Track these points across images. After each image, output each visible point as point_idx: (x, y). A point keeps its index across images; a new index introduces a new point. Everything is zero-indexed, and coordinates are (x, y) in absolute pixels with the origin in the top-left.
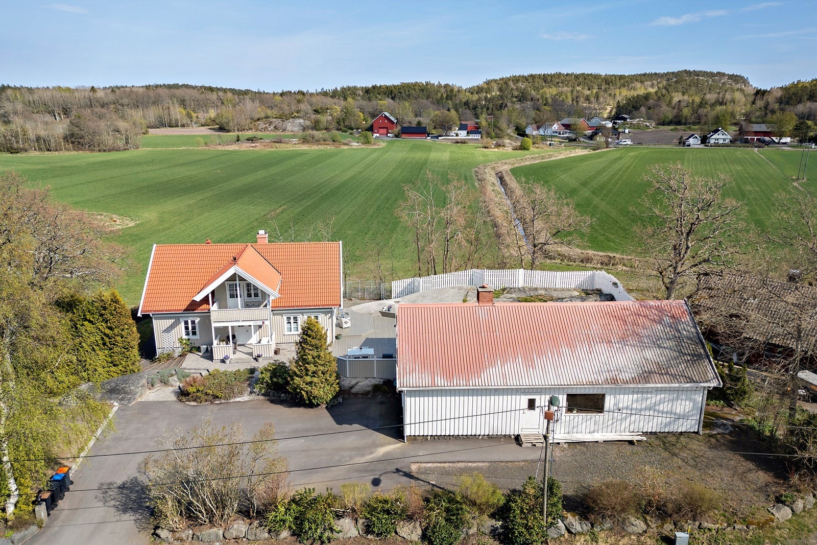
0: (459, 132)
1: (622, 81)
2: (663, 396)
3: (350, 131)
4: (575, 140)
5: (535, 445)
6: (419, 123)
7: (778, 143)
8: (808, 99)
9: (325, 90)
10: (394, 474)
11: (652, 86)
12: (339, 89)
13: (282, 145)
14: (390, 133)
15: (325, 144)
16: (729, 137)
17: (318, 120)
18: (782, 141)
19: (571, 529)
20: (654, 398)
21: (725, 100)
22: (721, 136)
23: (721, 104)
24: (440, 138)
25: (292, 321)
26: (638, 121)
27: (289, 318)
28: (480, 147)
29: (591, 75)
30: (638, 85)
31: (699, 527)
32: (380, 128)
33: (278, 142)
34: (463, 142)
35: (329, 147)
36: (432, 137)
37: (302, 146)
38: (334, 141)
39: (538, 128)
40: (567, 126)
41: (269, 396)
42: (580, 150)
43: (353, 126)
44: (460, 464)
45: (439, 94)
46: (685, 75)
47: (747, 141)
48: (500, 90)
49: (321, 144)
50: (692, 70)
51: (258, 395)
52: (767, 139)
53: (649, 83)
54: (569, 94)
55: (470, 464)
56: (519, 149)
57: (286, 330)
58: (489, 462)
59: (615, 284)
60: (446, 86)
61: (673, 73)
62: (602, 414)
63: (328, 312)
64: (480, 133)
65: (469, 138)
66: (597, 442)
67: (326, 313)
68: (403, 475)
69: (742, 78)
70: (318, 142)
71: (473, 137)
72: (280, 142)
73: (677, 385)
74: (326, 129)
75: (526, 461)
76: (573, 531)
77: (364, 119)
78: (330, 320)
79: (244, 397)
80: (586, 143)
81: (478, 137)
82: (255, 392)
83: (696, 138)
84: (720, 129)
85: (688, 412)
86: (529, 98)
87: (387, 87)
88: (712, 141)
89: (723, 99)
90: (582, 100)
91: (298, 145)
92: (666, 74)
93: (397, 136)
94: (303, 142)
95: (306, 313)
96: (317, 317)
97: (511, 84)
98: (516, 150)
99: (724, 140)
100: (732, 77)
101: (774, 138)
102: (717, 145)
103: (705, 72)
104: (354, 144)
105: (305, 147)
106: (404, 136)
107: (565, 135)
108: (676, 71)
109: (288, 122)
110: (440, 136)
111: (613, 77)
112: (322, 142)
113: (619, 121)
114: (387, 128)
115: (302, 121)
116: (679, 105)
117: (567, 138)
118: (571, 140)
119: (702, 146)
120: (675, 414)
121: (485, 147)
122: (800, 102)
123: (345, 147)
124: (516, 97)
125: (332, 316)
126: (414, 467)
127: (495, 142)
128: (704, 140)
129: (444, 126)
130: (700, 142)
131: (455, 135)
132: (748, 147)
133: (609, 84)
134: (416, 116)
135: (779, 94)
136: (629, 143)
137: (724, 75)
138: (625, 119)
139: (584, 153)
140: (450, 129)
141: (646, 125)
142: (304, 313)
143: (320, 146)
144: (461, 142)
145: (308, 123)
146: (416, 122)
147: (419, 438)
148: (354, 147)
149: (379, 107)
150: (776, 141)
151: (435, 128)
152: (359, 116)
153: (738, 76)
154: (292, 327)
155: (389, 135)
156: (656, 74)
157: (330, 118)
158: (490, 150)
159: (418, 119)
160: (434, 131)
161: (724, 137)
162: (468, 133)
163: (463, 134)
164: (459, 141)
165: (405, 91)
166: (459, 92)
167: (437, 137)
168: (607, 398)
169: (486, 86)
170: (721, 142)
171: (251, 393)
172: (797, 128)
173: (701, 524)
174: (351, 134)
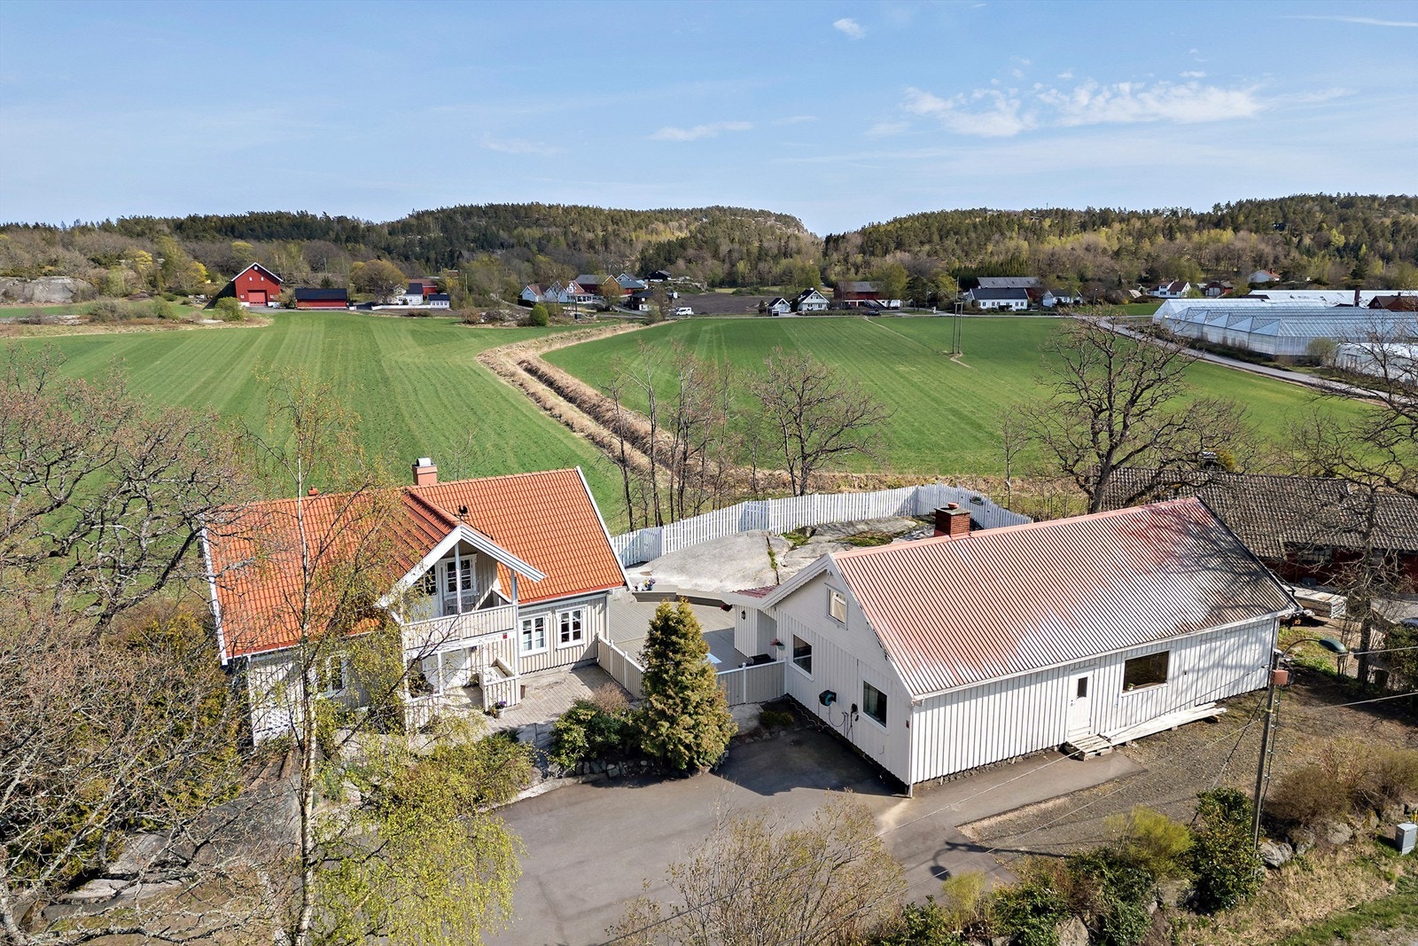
0: (408, 298)
1: (637, 220)
2: (1232, 640)
3: (181, 299)
4: (607, 309)
5: (1099, 754)
6: (326, 282)
7: (888, 308)
8: (896, 248)
9: (83, 223)
10: (949, 853)
11: (680, 228)
12: (114, 222)
13: (46, 328)
14: (272, 301)
15: (142, 324)
16: (826, 301)
17: (107, 278)
18: (892, 305)
19: (1272, 862)
20: (1222, 646)
21: (789, 250)
22: (815, 300)
23: (785, 256)
24: (374, 308)
25: (533, 627)
26: (683, 281)
27: (527, 623)
28: (459, 323)
29: (588, 208)
30: (661, 227)
31: (1406, 812)
32: (250, 291)
33: (33, 323)
34: (423, 314)
35: (152, 329)
36: (359, 307)
37: (92, 328)
38: (160, 316)
39: (543, 289)
40: (588, 288)
41: (583, 774)
42: (627, 325)
43: (186, 288)
44: (1028, 809)
45: (331, 233)
46: (718, 213)
47: (848, 307)
48: (444, 229)
49: (133, 324)
50: (726, 206)
51: (560, 777)
52: (872, 302)
53: (675, 224)
54: (562, 239)
55: (1043, 806)
56: (529, 325)
57: (522, 646)
58: (1066, 795)
59: (976, 500)
60: (341, 220)
61: (701, 210)
62: (1165, 685)
63: (598, 601)
64: (447, 298)
65: (429, 307)
66: (1171, 729)
67: (594, 603)
68: (969, 850)
69: (793, 219)
70: (125, 318)
71: (436, 306)
72: (38, 322)
73: (1254, 620)
74: (125, 296)
75: (1112, 780)
76: (1275, 863)
77: (208, 277)
78: (602, 615)
79: (535, 789)
80: (624, 313)
81: (445, 305)
82: (552, 774)
83: (784, 303)
84: (812, 289)
85: (1258, 660)
86: (498, 243)
87: (222, 220)
88: (805, 308)
89: (786, 248)
90: (583, 247)
91: (81, 327)
92: (693, 211)
93: (287, 306)
94: (92, 321)
95: (560, 607)
96: (577, 614)
97: (459, 218)
98: (524, 325)
99: (820, 305)
100: (780, 218)
101: (880, 301)
102: (811, 313)
103: (744, 210)
104: (206, 321)
105: (99, 330)
106: (303, 306)
107: (587, 302)
108: (704, 207)
109: (37, 284)
110: (375, 305)
111: (622, 214)
112: (134, 319)
113: (657, 281)
114: (265, 291)
115: (67, 280)
116: (730, 257)
117: (594, 306)
118: (600, 310)
119: (793, 315)
120: (1245, 667)
121: (469, 323)
122: (886, 252)
123: (190, 328)
124: (473, 241)
125: (604, 608)
126: (967, 832)
127: (484, 314)
128: (795, 307)
129: (377, 289)
130: (789, 309)
131: (400, 303)
132: (853, 314)
133: (617, 225)
134: (314, 269)
135: (859, 241)
136: (690, 312)
137: (769, 214)
138: (664, 277)
139: (635, 329)
140: (391, 291)
141: (697, 286)
142: (556, 607)
143: (132, 328)
144: (419, 315)
145: (83, 285)
146: (319, 281)
147: (928, 784)
148: (207, 327)
149: (235, 254)
150: (885, 305)
151: (359, 291)
152: (197, 270)
153: (788, 217)
154: (533, 640)
155: (270, 304)
156: (677, 211)
157: (131, 273)
158: (478, 326)
159: (321, 276)
160: (356, 297)
161: (819, 301)
162: (424, 298)
163: (416, 301)
164: (415, 312)
165: (261, 227)
166: (368, 231)
167: (369, 306)
168: (1172, 658)
169: (414, 222)
170: (816, 308)
171: (545, 776)
172: (911, 286)
173: (1407, 807)
174: (184, 303)
